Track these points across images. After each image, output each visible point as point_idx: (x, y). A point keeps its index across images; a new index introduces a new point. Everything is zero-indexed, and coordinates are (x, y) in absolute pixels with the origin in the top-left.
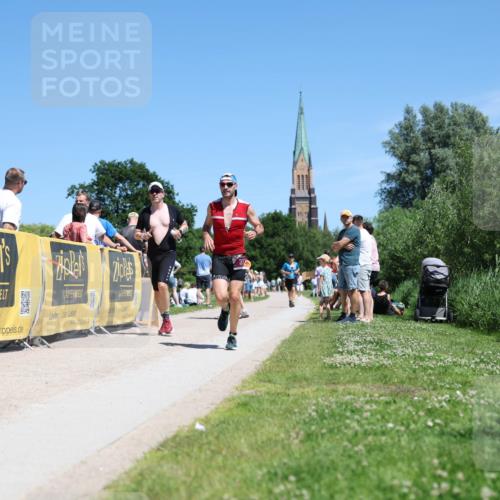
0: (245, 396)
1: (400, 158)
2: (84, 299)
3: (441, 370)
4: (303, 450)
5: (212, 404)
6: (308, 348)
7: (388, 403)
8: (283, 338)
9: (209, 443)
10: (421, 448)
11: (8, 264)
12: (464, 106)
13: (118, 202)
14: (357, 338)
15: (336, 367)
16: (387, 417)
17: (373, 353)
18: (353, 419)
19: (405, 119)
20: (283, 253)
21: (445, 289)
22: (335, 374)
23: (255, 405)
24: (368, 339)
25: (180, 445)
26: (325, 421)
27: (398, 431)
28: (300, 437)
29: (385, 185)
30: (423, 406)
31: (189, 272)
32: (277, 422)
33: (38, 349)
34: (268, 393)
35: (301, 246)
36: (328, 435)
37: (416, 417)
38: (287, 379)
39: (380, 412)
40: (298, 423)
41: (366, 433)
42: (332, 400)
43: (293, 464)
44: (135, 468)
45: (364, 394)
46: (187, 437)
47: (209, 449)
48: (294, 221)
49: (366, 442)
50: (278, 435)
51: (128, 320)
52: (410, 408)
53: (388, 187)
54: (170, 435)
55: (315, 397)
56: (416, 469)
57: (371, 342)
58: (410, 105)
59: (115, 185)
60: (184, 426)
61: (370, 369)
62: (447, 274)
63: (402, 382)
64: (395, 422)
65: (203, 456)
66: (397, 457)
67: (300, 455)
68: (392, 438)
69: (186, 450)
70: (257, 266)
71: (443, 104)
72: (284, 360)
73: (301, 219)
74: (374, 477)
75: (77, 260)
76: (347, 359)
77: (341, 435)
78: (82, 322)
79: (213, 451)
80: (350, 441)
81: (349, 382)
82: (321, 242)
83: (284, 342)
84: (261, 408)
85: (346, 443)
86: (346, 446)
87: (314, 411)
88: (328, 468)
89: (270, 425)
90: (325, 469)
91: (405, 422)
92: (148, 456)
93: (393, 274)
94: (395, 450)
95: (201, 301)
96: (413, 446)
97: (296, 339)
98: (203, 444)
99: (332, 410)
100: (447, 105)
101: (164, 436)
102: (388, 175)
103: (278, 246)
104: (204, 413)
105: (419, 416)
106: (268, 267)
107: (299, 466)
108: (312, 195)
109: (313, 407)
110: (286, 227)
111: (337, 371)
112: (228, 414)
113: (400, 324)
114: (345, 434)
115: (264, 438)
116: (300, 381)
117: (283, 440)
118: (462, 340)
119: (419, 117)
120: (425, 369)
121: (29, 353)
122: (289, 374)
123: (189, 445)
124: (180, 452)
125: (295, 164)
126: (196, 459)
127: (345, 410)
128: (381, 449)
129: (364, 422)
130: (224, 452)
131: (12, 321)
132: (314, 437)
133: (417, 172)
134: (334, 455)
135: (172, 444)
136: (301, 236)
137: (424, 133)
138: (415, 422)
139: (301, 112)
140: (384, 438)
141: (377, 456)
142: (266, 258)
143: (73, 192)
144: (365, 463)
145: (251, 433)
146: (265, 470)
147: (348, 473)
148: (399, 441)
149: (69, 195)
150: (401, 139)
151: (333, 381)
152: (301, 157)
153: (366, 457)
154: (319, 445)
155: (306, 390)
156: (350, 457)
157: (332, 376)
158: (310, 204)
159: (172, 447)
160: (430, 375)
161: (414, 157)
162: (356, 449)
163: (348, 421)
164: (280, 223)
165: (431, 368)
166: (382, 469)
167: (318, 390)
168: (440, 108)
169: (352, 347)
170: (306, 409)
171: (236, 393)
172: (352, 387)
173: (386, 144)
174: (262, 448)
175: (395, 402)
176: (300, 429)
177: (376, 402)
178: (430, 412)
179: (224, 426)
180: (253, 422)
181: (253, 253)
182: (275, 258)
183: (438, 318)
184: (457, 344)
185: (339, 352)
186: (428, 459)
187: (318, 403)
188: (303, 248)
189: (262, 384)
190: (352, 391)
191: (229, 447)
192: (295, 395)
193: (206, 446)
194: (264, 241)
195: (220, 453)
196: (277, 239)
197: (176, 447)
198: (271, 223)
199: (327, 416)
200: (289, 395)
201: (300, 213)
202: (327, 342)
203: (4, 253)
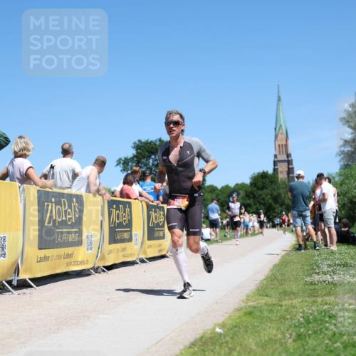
0: (249, 307)
1: (354, 129)
2: (130, 240)
4: (295, 347)
5: (226, 313)
6: (293, 270)
8: (274, 263)
9: (227, 342)
11: (77, 216)
14: (329, 262)
15: (315, 284)
17: (342, 273)
18: (330, 323)
20: (270, 201)
22: (314, 289)
23: (258, 314)
24: (337, 262)
25: (205, 344)
26: (310, 325)
28: (293, 337)
29: (342, 149)
32: (274, 326)
33: (100, 275)
34: (266, 304)
35: (283, 196)
36: (314, 335)
38: (279, 294)
39: (351, 318)
40: (290, 326)
41: (341, 334)
42: (314, 308)
46: (211, 338)
47: (227, 346)
48: (277, 177)
49: (343, 341)
50: (276, 335)
51: (163, 253)
53: (345, 150)
54: (198, 336)
55: (301, 307)
57: (339, 265)
59: (150, 157)
60: (207, 330)
61: (341, 285)
65: (223, 352)
67: (294, 349)
69: (210, 347)
70: (252, 211)
72: (276, 280)
73: (282, 176)
75: (125, 212)
76: (323, 278)
77: (323, 335)
78: (131, 255)
79: (230, 348)
80: (330, 340)
81: (325, 295)
83: (275, 266)
84: (262, 316)
85: (327, 341)
86: (327, 344)
87: (301, 317)
89: (270, 328)
92: (184, 352)
93: (351, 213)
95: (213, 237)
97: (283, 264)
98: (223, 343)
99: (315, 316)
101: (194, 336)
102: (346, 141)
103: (266, 196)
104: (221, 320)
108: (290, 159)
109: (301, 315)
110: (272, 182)
111: (316, 287)
112: (238, 321)
114: (325, 334)
115: (267, 338)
116: (289, 295)
117: (280, 339)
121: (95, 278)
122: (280, 290)
123: (212, 343)
124: (206, 349)
125: (276, 137)
126: (218, 354)
127: (324, 316)
128: (354, 345)
129: (339, 325)
130: (238, 349)
131: (83, 256)
132: (303, 337)
134: (319, 350)
135: (200, 343)
136: (283, 188)
139: (279, 99)
141: (351, 351)
142: (258, 205)
143: (120, 163)
145: (257, 335)
149: (117, 165)
150: (354, 115)
151: (313, 294)
152: (281, 131)
153: (343, 351)
154: (308, 343)
155: (294, 301)
156: (331, 351)
157: (313, 291)
158: (289, 165)
159: (200, 345)
162: (335, 345)
163: (327, 325)
164: (267, 179)
167: (302, 301)
169: (326, 269)
170: (296, 316)
171: (243, 305)
172: (327, 299)
173: (342, 119)
174: (266, 345)
176: (292, 331)
177: (347, 310)
179: (236, 329)
180: (258, 326)
181: (248, 202)
182: (264, 204)
185: (316, 273)
187: (304, 310)
188: (285, 197)
189: (261, 298)
190: (328, 302)
191: (241, 345)
192: (286, 305)
193: (225, 345)
194: (255, 193)
195: (235, 350)
196: (265, 191)
197: (203, 346)
198: (261, 179)
199: (311, 321)
200: (281, 306)
201: (281, 172)
202: (307, 265)
203: (75, 209)
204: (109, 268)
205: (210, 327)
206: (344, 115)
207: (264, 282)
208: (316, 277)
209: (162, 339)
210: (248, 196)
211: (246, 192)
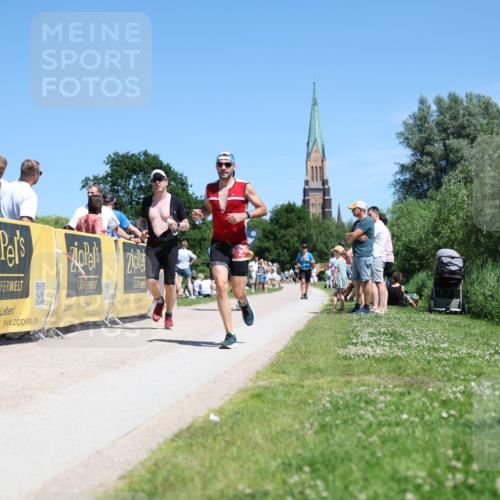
0: (259, 387)
1: (415, 149)
2: (98, 291)
3: (456, 362)
4: (317, 440)
5: (227, 395)
6: (322, 338)
7: (402, 394)
8: (297, 330)
9: (224, 434)
10: (435, 439)
11: (23, 256)
12: (479, 96)
13: (132, 194)
14: (371, 330)
15: (350, 358)
16: (401, 408)
17: (387, 344)
18: (366, 410)
19: (419, 110)
20: (297, 245)
21: (459, 281)
22: (349, 365)
23: (269, 396)
24: (382, 330)
25: (194, 435)
26: (339, 412)
27: (412, 422)
28: (314, 428)
29: (398, 177)
30: (437, 398)
31: (203, 264)
32: (291, 413)
33: (52, 340)
34: (282, 384)
35: (315, 240)
36: (342, 427)
37: (430, 409)
38: (301, 371)
39: (394, 403)
40: (312, 414)
41: (380, 424)
42: (347, 391)
43: (307, 454)
44: (150, 458)
45: (378, 385)
46: (202, 428)
47: (223, 440)
48: (308, 212)
49: (381, 433)
50: (293, 426)
51: (143, 312)
52: (425, 400)
53: (402, 178)
54: (184, 426)
55: (329, 388)
56: (431, 460)
57: (384, 333)
58: (424, 96)
59: (130, 177)
60: (198, 417)
61: (384, 360)
62: (461, 265)
63: (417, 374)
64: (409, 413)
65: (217, 447)
66: (411, 448)
67: (315, 445)
68: (407, 429)
69: (200, 440)
70: (270, 258)
71: (457, 94)
72: (298, 352)
73: (315, 210)
74: (388, 468)
75: (91, 251)
76: (360, 350)
77: (355, 425)
78: (98, 313)
79: (227, 442)
80: (364, 432)
81: (362, 373)
82: (334, 234)
83: (298, 333)
84: (275, 399)
85: (360, 434)
86: (360, 438)
87: (328, 402)
88: (343, 460)
89: (284, 415)
90: (339, 461)
91: (419, 413)
92: (163, 447)
93: (407, 265)
94: (409, 441)
96: (427, 438)
97: (310, 330)
98: (218, 435)
99: (347, 403)
100: (462, 95)
101: (179, 426)
102: (403, 166)
103: (292, 238)
104: (218, 404)
105: (434, 408)
106: (282, 258)
107: (314, 457)
108: (326, 187)
109: (328, 399)
110: (300, 218)
111: (351, 362)
112: (241, 405)
113: (414, 315)
114: (358, 425)
115: (279, 429)
116: (314, 373)
117: (297, 431)
118: (477, 331)
119: (434, 108)
120: (439, 360)
121: (44, 344)
122: (303, 365)
123: (203, 434)
124: (194, 443)
125: (308, 155)
126: (211, 449)
127: (359, 401)
128: (395, 440)
129: (379, 413)
130: (238, 443)
131: (24, 314)
132: (329, 428)
133: (431, 163)
134: (348, 446)
135: (187, 435)
136: (316, 227)
137: (438, 124)
138: (429, 413)
139: (315, 103)
140: (398, 429)
141: (391, 447)
142: (280, 250)
144: (379, 454)
145: (265, 424)
146: (279, 461)
147: (363, 465)
148: (414, 432)
149: (83, 187)
150: (415, 129)
151: (347, 372)
152: (315, 148)
153: (381, 448)
154: (333, 435)
155: (321, 381)
156: (364, 448)
157: (347, 368)
158: (324, 195)
159: (187, 437)
160: (445, 366)
161: (429, 148)
162: (371, 440)
163: (362, 412)
164: (293, 214)
165: (446, 360)
166: (396, 460)
167: (332, 380)
168: (454, 99)
169: (365, 340)
170: (320, 400)
171: (250, 384)
172: (367, 378)
173: (400, 134)
174: (277, 439)
175: (409, 393)
176: (314, 420)
177: (390, 393)
178: (444, 404)
179: (239, 416)
180: (268, 413)
181: (267, 244)
182: (288, 249)
183: (453, 310)
184: (471, 335)
185: (353, 344)
186: (442, 450)
187: (332, 393)
188: (317, 240)
189: (276, 375)
190: (366, 382)
191: (243, 438)
192: (309, 386)
193: (221, 437)
194: (277, 233)
195: (235, 444)
196: (291, 231)
197: (191, 438)
198: (285, 214)
199: (341, 407)
200: (303, 386)
201: (313, 205)
202: (341, 333)
203: (19, 245)
204: (66, 330)
205: (202, 413)
206: (403, 130)
207: (282, 354)
208: (352, 350)
209: (131, 432)
210: (266, 237)
211: (264, 231)
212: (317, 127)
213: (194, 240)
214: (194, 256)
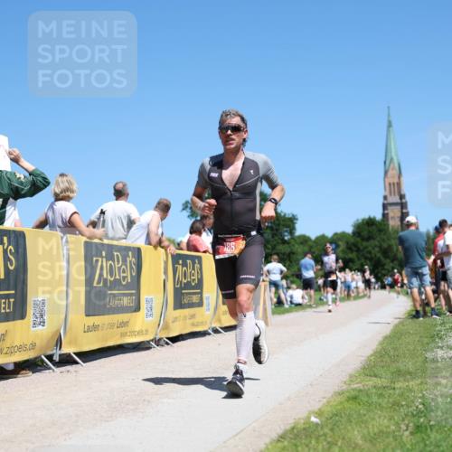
0: (353, 390)
2: (200, 304)
4: (414, 441)
5: (324, 398)
6: (409, 343)
8: (385, 335)
9: (325, 435)
11: (134, 274)
15: (437, 361)
20: (379, 255)
22: (437, 367)
23: (365, 399)
25: (298, 436)
26: (433, 414)
28: (410, 428)
31: (293, 275)
32: (386, 414)
33: (163, 349)
34: (375, 387)
35: (395, 249)
36: (437, 427)
38: (392, 374)
40: (406, 415)
46: (304, 429)
47: (325, 440)
48: (388, 224)
50: (388, 427)
54: (288, 427)
55: (420, 390)
60: (300, 419)
65: (320, 447)
67: (412, 445)
69: (303, 441)
70: (354, 268)
72: (388, 356)
73: (394, 223)
75: (194, 269)
76: (448, 353)
78: (202, 324)
79: (328, 443)
83: (386, 338)
84: (370, 401)
87: (421, 403)
89: (380, 417)
92: (270, 447)
95: (306, 301)
97: (396, 335)
98: (320, 436)
99: (438, 403)
101: (283, 427)
103: (373, 249)
104: (316, 407)
108: (404, 201)
109: (420, 400)
110: (380, 231)
112: (339, 407)
115: (376, 430)
116: (404, 375)
117: (394, 432)
121: (156, 352)
122: (393, 369)
123: (306, 436)
124: (299, 444)
125: (386, 173)
126: (315, 449)
130: (339, 444)
131: (141, 325)
132: (424, 429)
134: (444, 446)
135: (291, 436)
136: (394, 239)
139: (390, 125)
142: (363, 260)
143: (187, 207)
145: (363, 425)
149: (183, 209)
151: (436, 374)
152: (392, 166)
154: (429, 436)
155: (411, 383)
157: (434, 370)
158: (402, 208)
159: (291, 439)
164: (374, 227)
167: (422, 383)
170: (413, 401)
171: (345, 387)
174: (375, 439)
176: (409, 421)
179: (337, 418)
180: (365, 415)
181: (350, 256)
182: (371, 259)
185: (439, 347)
187: (424, 395)
189: (368, 378)
191: (344, 438)
192: (400, 388)
193: (323, 438)
194: (359, 245)
195: (336, 444)
196: (372, 242)
197: (295, 439)
198: (366, 227)
199: (433, 408)
200: (394, 389)
201: (392, 218)
202: (427, 337)
203: (131, 265)
204: (174, 340)
205: (303, 415)
207: (372, 358)
208: (439, 353)
209: (242, 431)
210: (350, 249)
211: (347, 243)
212: (393, 146)
213: (284, 254)
214: (284, 269)
